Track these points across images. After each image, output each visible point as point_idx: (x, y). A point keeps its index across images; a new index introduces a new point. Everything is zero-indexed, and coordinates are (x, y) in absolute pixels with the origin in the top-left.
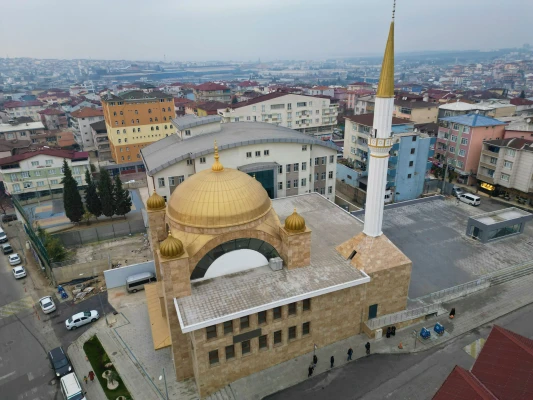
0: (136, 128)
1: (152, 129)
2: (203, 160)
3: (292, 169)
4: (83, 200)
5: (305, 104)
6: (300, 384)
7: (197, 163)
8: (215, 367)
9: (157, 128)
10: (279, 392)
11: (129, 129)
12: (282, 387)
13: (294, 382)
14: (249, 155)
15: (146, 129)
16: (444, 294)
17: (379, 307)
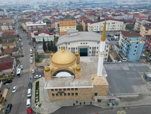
0: (66, 27)
1: (70, 28)
2: (69, 44)
3: (94, 48)
4: (47, 47)
5: (114, 23)
6: (71, 106)
7: (68, 44)
8: (54, 97)
9: (71, 28)
10: (66, 106)
11: (64, 27)
12: (67, 106)
13: (70, 105)
14: (81, 43)
15: (68, 28)
16: (121, 95)
17: (98, 94)
